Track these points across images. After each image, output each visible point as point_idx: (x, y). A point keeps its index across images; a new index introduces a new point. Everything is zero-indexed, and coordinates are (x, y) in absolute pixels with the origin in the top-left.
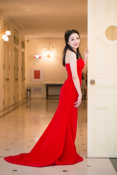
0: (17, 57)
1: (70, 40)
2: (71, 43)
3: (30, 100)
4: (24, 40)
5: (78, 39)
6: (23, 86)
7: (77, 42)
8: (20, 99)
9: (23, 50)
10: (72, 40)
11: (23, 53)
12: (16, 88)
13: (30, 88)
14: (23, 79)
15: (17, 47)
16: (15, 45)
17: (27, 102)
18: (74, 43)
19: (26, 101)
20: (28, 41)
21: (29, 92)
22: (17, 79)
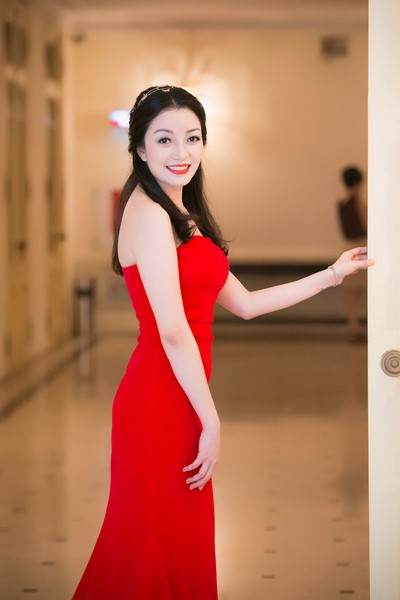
0: (18, 133)
1: (151, 137)
2: (157, 158)
3: (93, 341)
4: (59, 39)
5: (192, 139)
6: (56, 275)
7: (183, 154)
8: (41, 341)
9: (50, 89)
10: (164, 140)
11: (54, 108)
12: (19, 290)
13: (93, 282)
14: (56, 238)
15: (21, 78)
16: (10, 72)
17: (76, 356)
18: (171, 157)
19: (68, 349)
20: (79, 39)
21: (84, 304)
22: (22, 246)
